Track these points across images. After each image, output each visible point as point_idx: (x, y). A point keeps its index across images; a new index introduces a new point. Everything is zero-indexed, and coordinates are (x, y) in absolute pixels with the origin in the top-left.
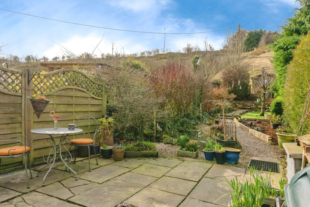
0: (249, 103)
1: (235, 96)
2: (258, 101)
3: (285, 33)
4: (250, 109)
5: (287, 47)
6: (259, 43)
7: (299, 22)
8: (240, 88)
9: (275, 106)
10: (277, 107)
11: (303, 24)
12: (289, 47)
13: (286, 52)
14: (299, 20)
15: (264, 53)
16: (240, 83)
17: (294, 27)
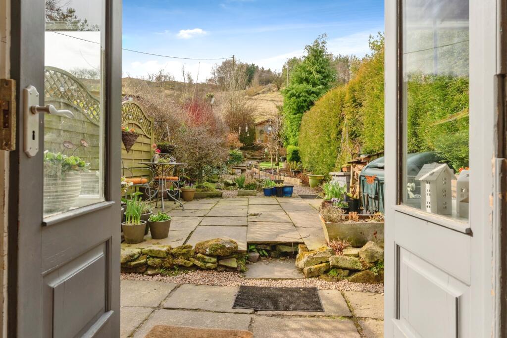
0: (256, 154)
1: (242, 145)
2: (266, 150)
3: (295, 79)
4: (261, 159)
5: (299, 94)
6: (252, 81)
7: (308, 71)
8: (248, 135)
9: (293, 154)
10: (294, 155)
11: (311, 73)
12: (301, 95)
13: (298, 100)
14: (307, 69)
15: (259, 94)
16: (248, 129)
17: (304, 75)
